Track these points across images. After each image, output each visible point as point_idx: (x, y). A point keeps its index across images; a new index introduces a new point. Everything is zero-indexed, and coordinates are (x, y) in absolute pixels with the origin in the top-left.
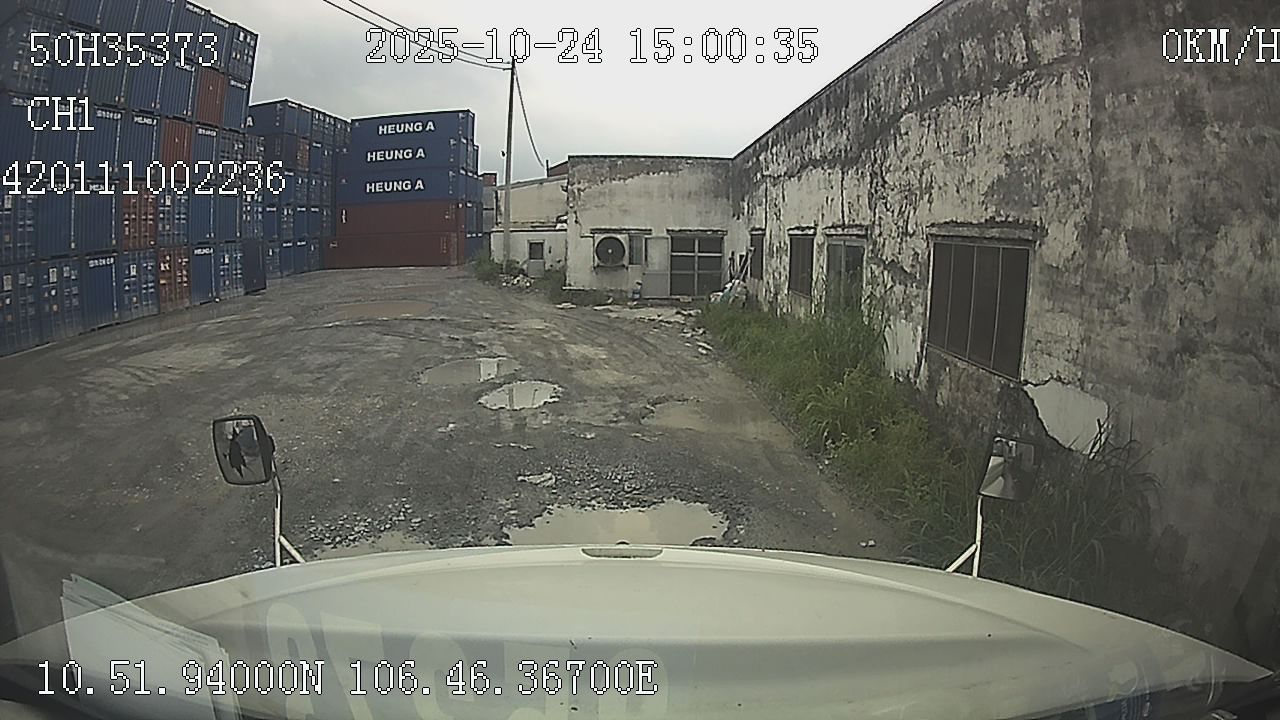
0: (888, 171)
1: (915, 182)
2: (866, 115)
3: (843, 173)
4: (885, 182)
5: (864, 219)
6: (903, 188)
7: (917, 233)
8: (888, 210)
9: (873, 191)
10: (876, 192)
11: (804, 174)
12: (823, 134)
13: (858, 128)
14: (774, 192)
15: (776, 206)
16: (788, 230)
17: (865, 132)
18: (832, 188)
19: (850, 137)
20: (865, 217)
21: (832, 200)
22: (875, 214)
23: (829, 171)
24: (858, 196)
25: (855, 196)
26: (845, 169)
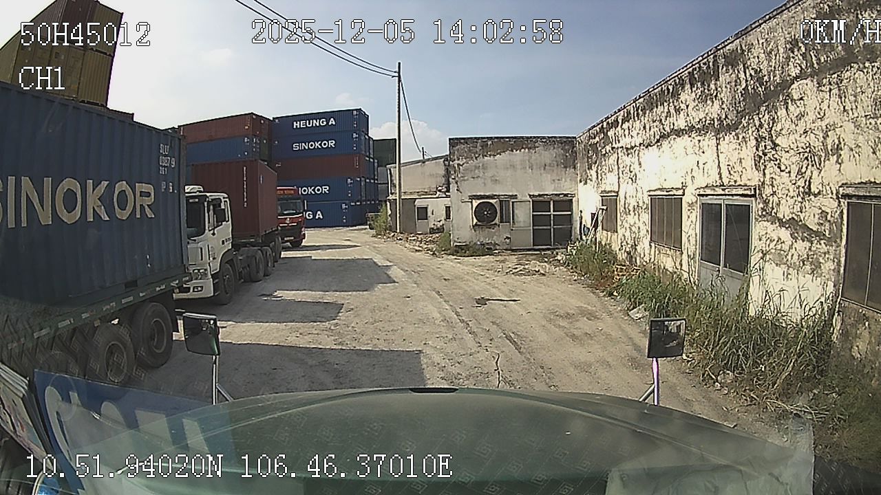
0: (779, 134)
1: (817, 144)
2: (744, 86)
3: (718, 139)
4: (776, 145)
5: (749, 180)
6: (801, 150)
7: (824, 193)
8: (781, 171)
9: (761, 154)
10: (765, 154)
11: (665, 143)
12: (687, 106)
13: (734, 97)
14: (626, 160)
15: (631, 172)
16: (650, 191)
17: (743, 100)
18: (703, 152)
19: (724, 106)
20: (752, 177)
21: (704, 164)
22: (764, 174)
23: (699, 138)
24: (741, 159)
26: (721, 136)
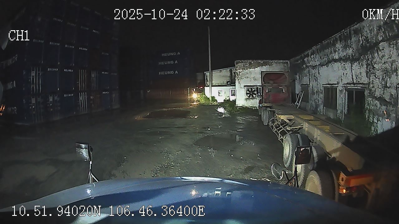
0: (375, 63)
1: (389, 68)
2: (361, 43)
3: (352, 64)
4: (375, 68)
5: (364, 81)
6: (383, 70)
7: (392, 87)
8: (376, 78)
9: (368, 71)
10: (370, 71)
11: (330, 65)
12: (339, 50)
13: (357, 47)
14: (313, 71)
15: (315, 76)
16: (323, 85)
17: (362, 49)
18: (346, 69)
19: (354, 51)
21: (346, 74)
22: (370, 80)
23: (344, 63)
24: (360, 73)
25: (358, 72)
26: (353, 63)
